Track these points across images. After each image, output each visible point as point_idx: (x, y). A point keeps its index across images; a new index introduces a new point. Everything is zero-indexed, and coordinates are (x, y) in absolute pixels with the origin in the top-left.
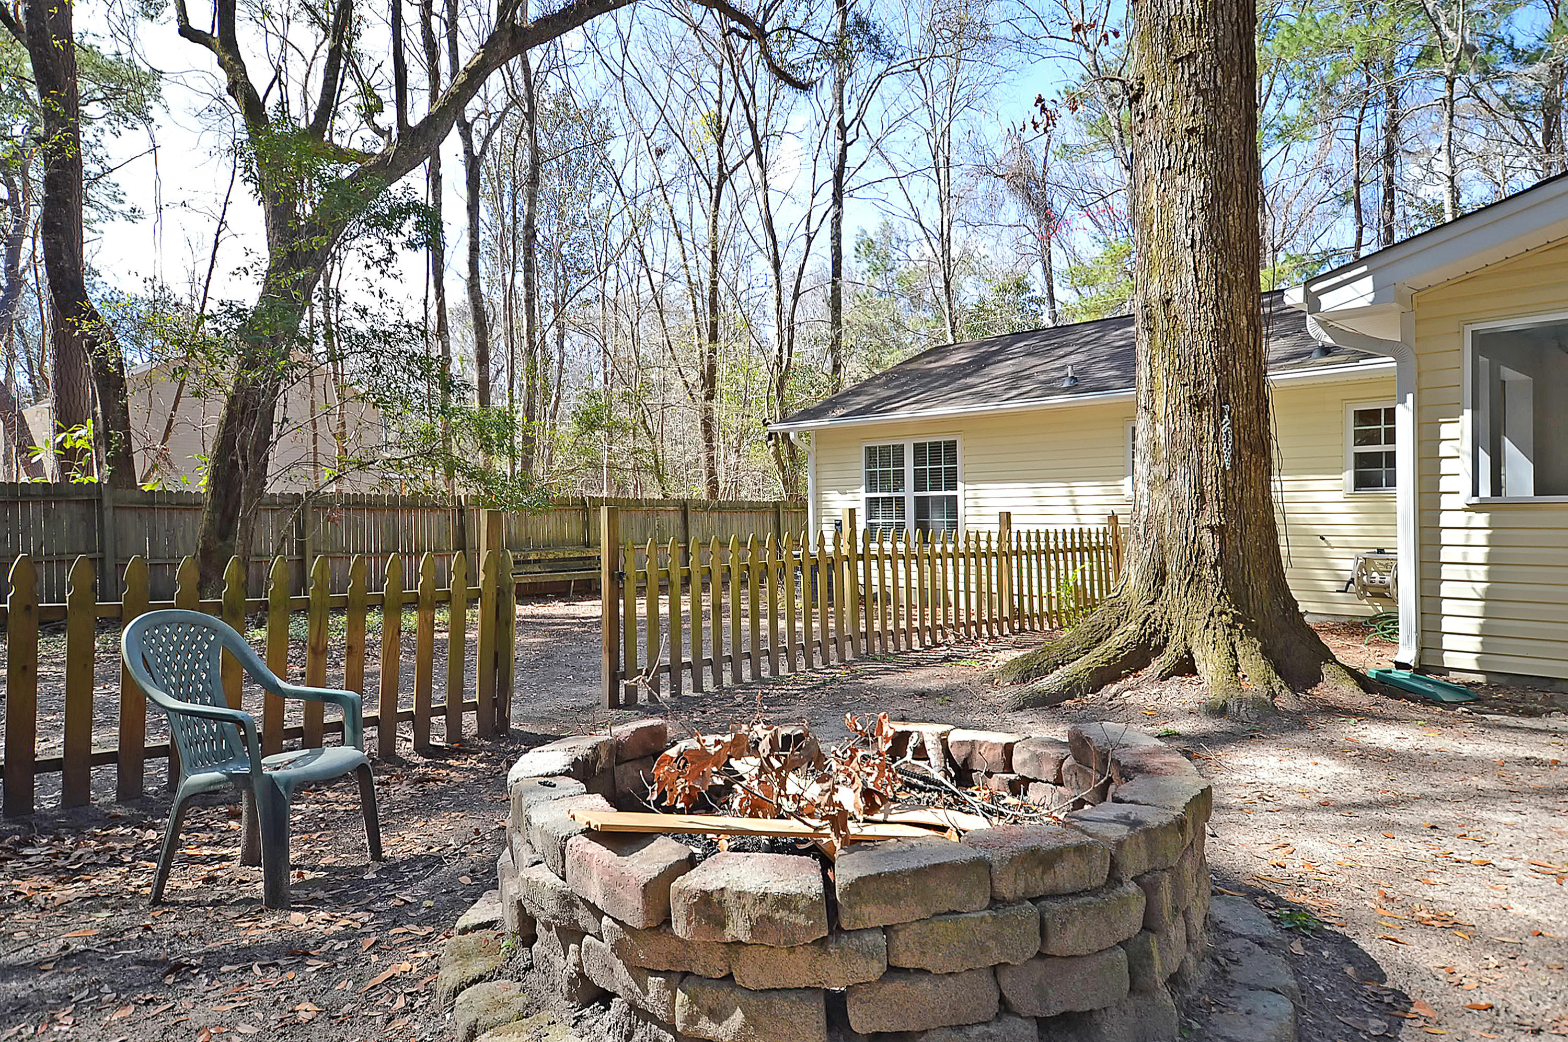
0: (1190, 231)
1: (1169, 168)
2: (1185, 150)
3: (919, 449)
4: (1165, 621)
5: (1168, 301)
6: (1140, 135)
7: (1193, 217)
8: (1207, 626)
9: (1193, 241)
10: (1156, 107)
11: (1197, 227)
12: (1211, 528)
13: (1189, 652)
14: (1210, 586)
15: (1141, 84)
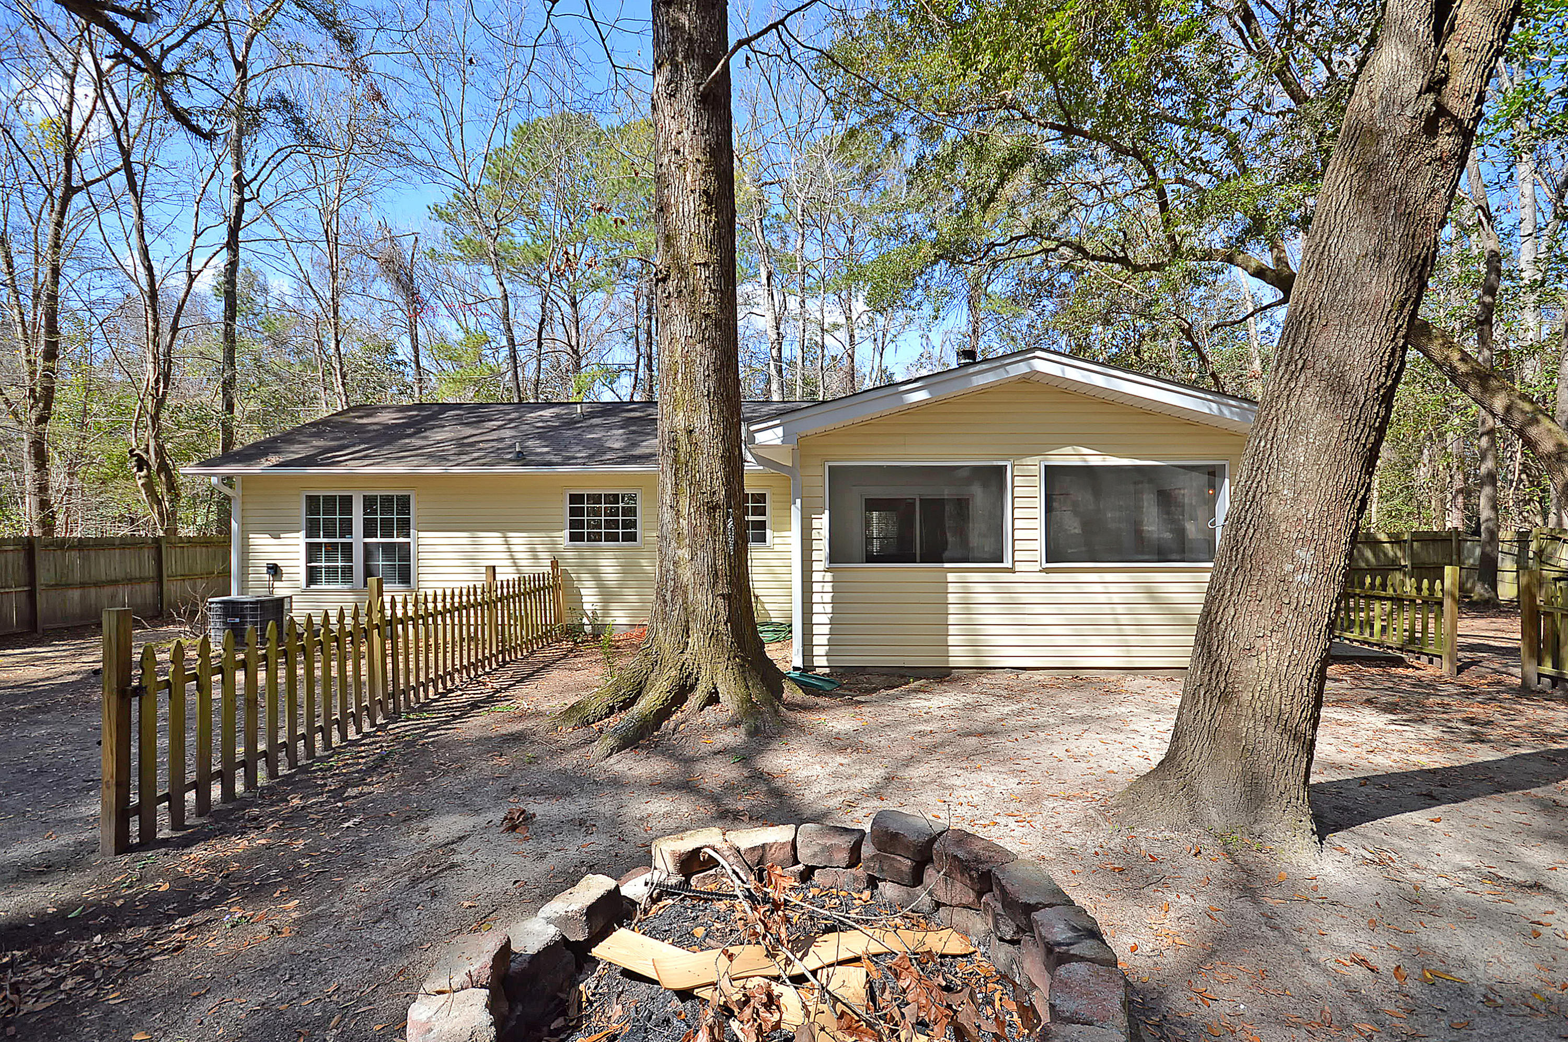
0: (706, 384)
1: (691, 337)
2: (703, 328)
3: (369, 502)
4: (696, 665)
5: (691, 431)
6: (666, 307)
7: (709, 375)
8: (727, 668)
9: (709, 392)
10: (681, 291)
11: (711, 383)
12: (723, 596)
13: (715, 688)
14: (725, 638)
15: (668, 271)
